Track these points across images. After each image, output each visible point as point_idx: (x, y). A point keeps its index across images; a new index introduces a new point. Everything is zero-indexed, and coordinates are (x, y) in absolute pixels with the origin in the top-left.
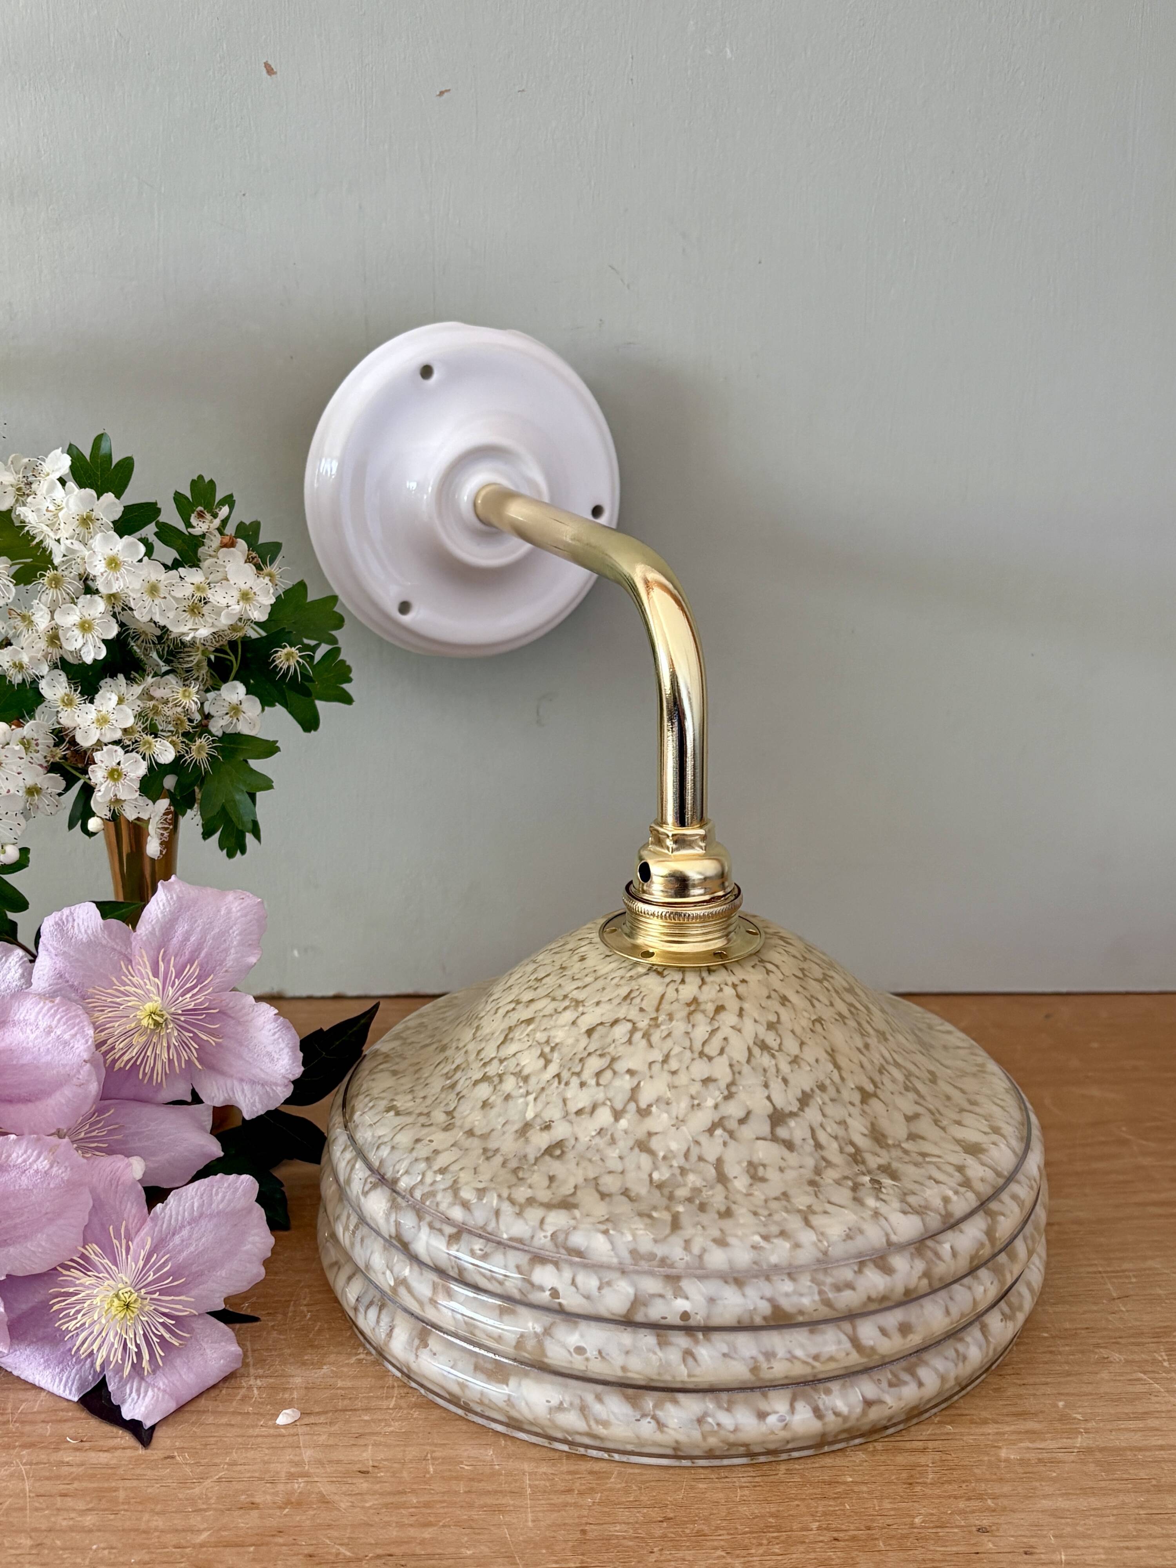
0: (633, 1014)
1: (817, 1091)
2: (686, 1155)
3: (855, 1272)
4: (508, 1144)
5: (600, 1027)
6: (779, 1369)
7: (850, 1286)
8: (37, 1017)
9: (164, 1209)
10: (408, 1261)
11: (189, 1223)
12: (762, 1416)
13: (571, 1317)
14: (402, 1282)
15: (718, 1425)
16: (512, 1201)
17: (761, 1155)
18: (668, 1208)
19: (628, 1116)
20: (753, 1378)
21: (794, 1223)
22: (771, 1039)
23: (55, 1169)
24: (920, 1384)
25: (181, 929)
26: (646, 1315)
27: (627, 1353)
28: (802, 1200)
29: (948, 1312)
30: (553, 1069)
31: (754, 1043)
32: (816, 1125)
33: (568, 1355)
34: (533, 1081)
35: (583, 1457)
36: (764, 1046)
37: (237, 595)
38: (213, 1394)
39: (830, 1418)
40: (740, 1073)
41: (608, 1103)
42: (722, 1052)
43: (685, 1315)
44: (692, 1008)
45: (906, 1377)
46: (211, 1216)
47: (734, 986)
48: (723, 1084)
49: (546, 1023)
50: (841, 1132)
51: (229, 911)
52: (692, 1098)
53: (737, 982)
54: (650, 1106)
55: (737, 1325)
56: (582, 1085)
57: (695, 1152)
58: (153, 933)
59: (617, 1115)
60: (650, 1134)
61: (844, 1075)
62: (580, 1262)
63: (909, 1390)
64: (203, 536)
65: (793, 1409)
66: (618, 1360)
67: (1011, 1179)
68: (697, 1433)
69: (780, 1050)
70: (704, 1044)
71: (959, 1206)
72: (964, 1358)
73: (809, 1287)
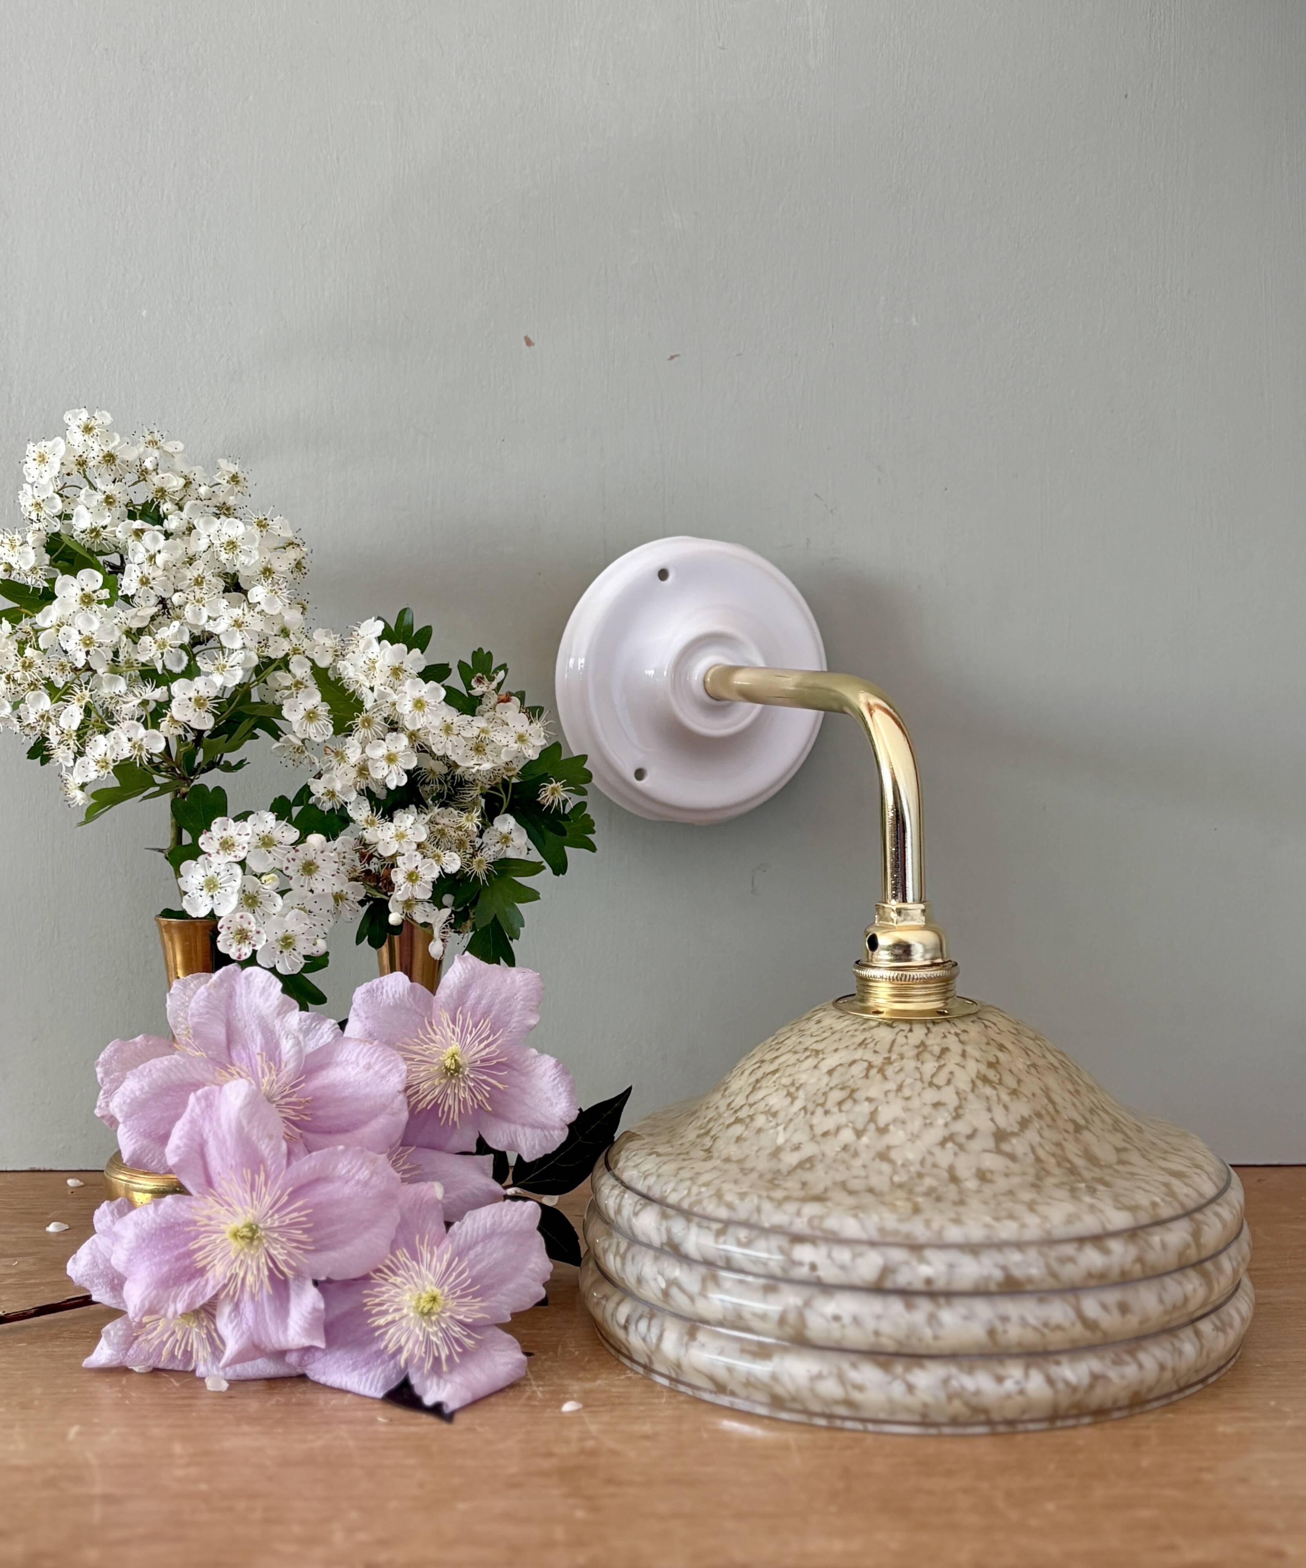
0: (869, 1056)
1: (1035, 1117)
2: (922, 1162)
3: (1077, 1250)
4: (763, 1164)
5: (839, 1068)
6: (1013, 1333)
7: (1071, 1260)
8: (358, 1056)
9: (460, 1227)
10: (677, 1264)
11: (483, 1240)
12: (1000, 1379)
13: (826, 1288)
14: (673, 1283)
15: (963, 1387)
16: (770, 1199)
17: (988, 1164)
18: (908, 1199)
19: (869, 1134)
20: (991, 1343)
21: (1020, 1210)
22: (991, 1074)
23: (374, 1179)
24: (1141, 1366)
25: (473, 995)
26: (895, 1282)
27: (879, 1317)
28: (1027, 1195)
29: (1161, 1301)
30: (799, 1104)
31: (977, 1077)
32: (1034, 1144)
33: (827, 1324)
34: (781, 1117)
35: (841, 1429)
36: (985, 1080)
37: (515, 736)
38: (502, 1395)
39: (1061, 1386)
40: (965, 1099)
41: (850, 1125)
42: (949, 1082)
43: (929, 1281)
44: (920, 1049)
45: (1127, 1358)
46: (502, 1234)
47: (957, 1035)
48: (951, 1107)
49: (790, 1070)
50: (1058, 1151)
51: (513, 980)
52: (925, 1118)
53: (959, 1031)
54: (888, 1125)
55: (974, 1290)
56: (827, 1112)
57: (929, 1160)
58: (451, 995)
59: (859, 1134)
60: (889, 1148)
61: (1058, 1108)
62: (835, 1239)
63: (1131, 1371)
64: (482, 696)
65: (1027, 1375)
66: (871, 1324)
67: (1213, 1200)
68: (942, 1395)
69: (1000, 1082)
70: (933, 1076)
71: (1165, 1212)
72: (1180, 1353)
73: (1037, 1258)
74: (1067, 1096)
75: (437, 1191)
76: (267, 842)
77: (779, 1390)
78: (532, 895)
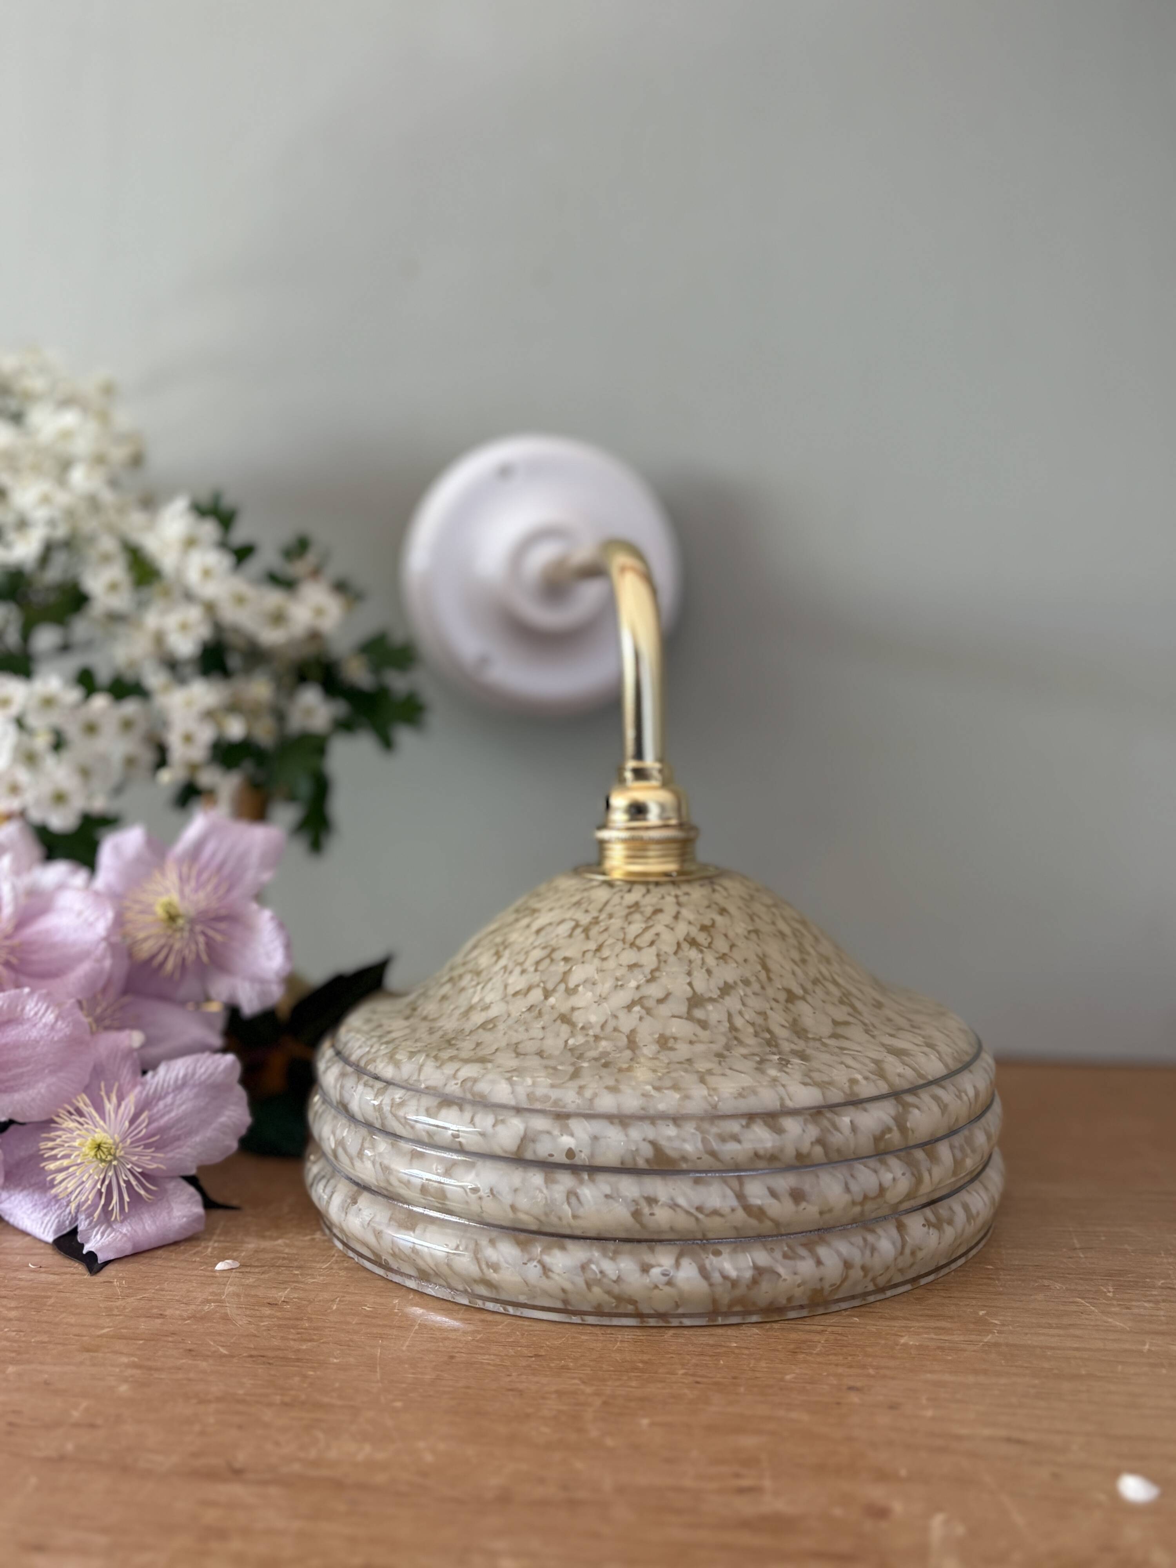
0: (579, 916)
1: (740, 984)
2: (603, 1027)
3: (743, 1127)
4: (451, 1023)
5: (548, 927)
6: (662, 1216)
9: (153, 1076)
10: (347, 1122)
11: (173, 1091)
12: (645, 1269)
13: (470, 1156)
14: (341, 1142)
15: (601, 1272)
16: (437, 1058)
17: (674, 1030)
18: (573, 1064)
19: (557, 995)
20: (638, 1226)
21: (689, 1080)
22: (702, 938)
23: (59, 1023)
24: (819, 1263)
26: (535, 1152)
27: (516, 1190)
28: (706, 1065)
29: (847, 1189)
30: (501, 963)
31: (685, 940)
32: (733, 1011)
33: (465, 1195)
34: (483, 976)
35: (483, 1310)
36: (693, 943)
37: (313, 609)
39: (717, 1279)
40: (665, 962)
41: (542, 985)
42: (652, 943)
43: (570, 1153)
45: (802, 1252)
46: (193, 1086)
47: (677, 897)
48: (647, 970)
49: (505, 930)
50: (760, 1020)
51: (253, 838)
52: (617, 979)
53: (680, 894)
54: (578, 986)
55: (620, 1166)
56: (523, 972)
57: (612, 1023)
59: (547, 994)
60: (573, 1009)
61: (772, 975)
62: (483, 1103)
63: (806, 1267)
64: (300, 576)
65: (677, 1265)
66: (507, 1198)
67: (936, 1082)
68: (580, 1281)
69: (710, 946)
70: (636, 937)
71: (866, 1089)
72: (873, 1249)
73: (693, 1134)
75: (136, 1038)
76: (49, 703)
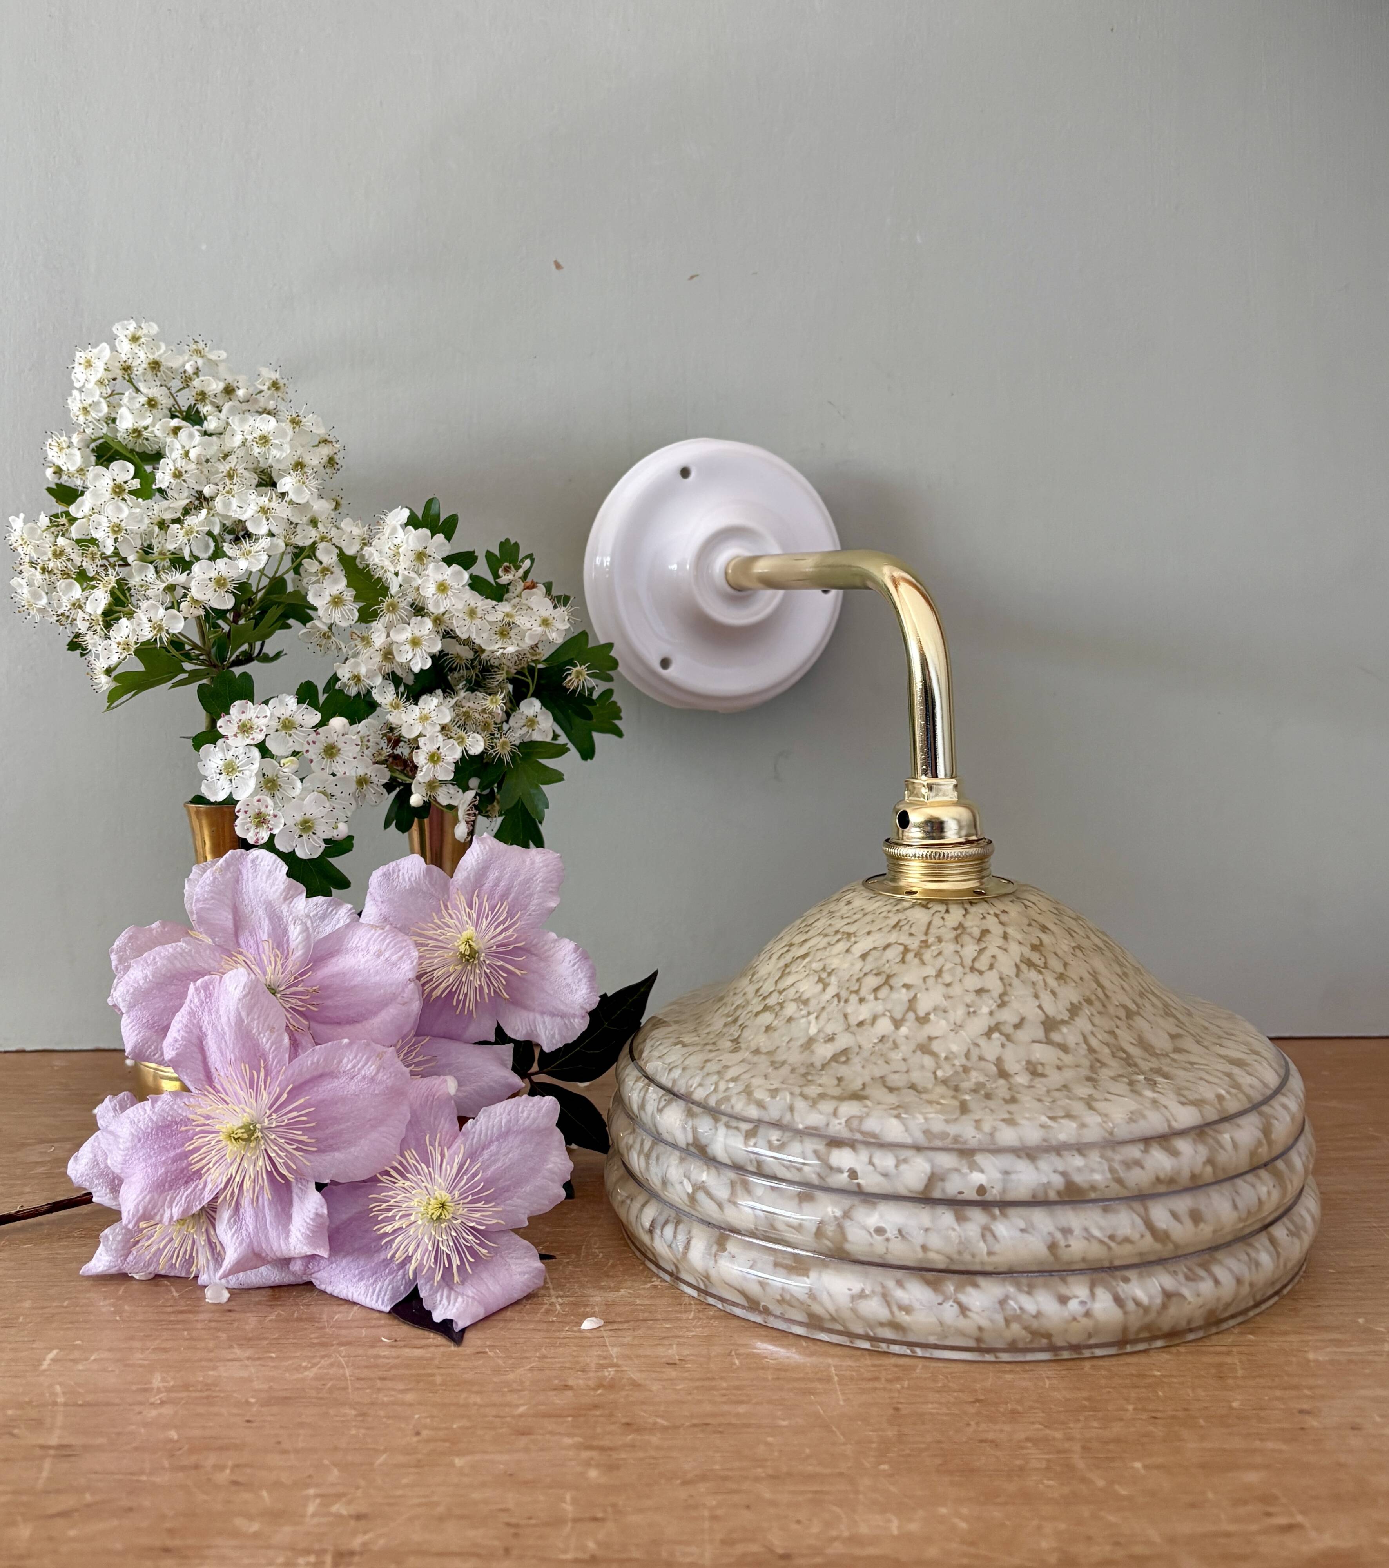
0: (904, 939)
1: (1084, 1003)
2: (967, 1055)
3: (1142, 1152)
4: (795, 1057)
5: (874, 952)
6: (1076, 1249)
7: (1138, 1164)
8: (368, 943)
9: (474, 1125)
10: (704, 1167)
11: (498, 1139)
12: (1063, 1300)
13: (869, 1198)
14: (700, 1187)
15: (1021, 1308)
16: (804, 1097)
17: (1038, 1056)
18: (954, 1097)
19: (908, 1024)
20: (1051, 1259)
21: (1078, 1108)
22: (1035, 957)
23: (380, 1074)
24: (1217, 1282)
25: (492, 876)
26: (943, 1190)
27: (927, 1230)
28: (1083, 1091)
29: (1235, 1207)
30: (831, 991)
31: (1021, 961)
32: (1085, 1032)
33: (869, 1237)
34: (813, 1003)
35: (887, 1354)
36: (1030, 964)
37: (539, 620)
38: (518, 1308)
39: (1131, 1306)
40: (1010, 985)
41: (888, 1014)
42: (991, 967)
43: (981, 1190)
44: (959, 932)
45: (1201, 1272)
46: (518, 1132)
47: (996, 915)
48: (995, 994)
49: (820, 955)
50: (1111, 1040)
51: (533, 863)
52: (968, 1006)
53: (998, 912)
54: (928, 1014)
55: (1031, 1199)
57: (975, 1053)
58: (468, 878)
59: (897, 1024)
60: (930, 1039)
61: (1109, 994)
62: (876, 1143)
63: (1206, 1287)
64: (509, 584)
65: (1093, 1295)
66: (918, 1238)
67: (1278, 1091)
68: (999, 1318)
69: (1046, 967)
70: (974, 960)
71: (1233, 1106)
72: (1256, 1264)
73: (1100, 1163)
74: (1116, 979)
75: (450, 1085)
76: (287, 725)
77: (817, 1309)
78: (556, 777)
